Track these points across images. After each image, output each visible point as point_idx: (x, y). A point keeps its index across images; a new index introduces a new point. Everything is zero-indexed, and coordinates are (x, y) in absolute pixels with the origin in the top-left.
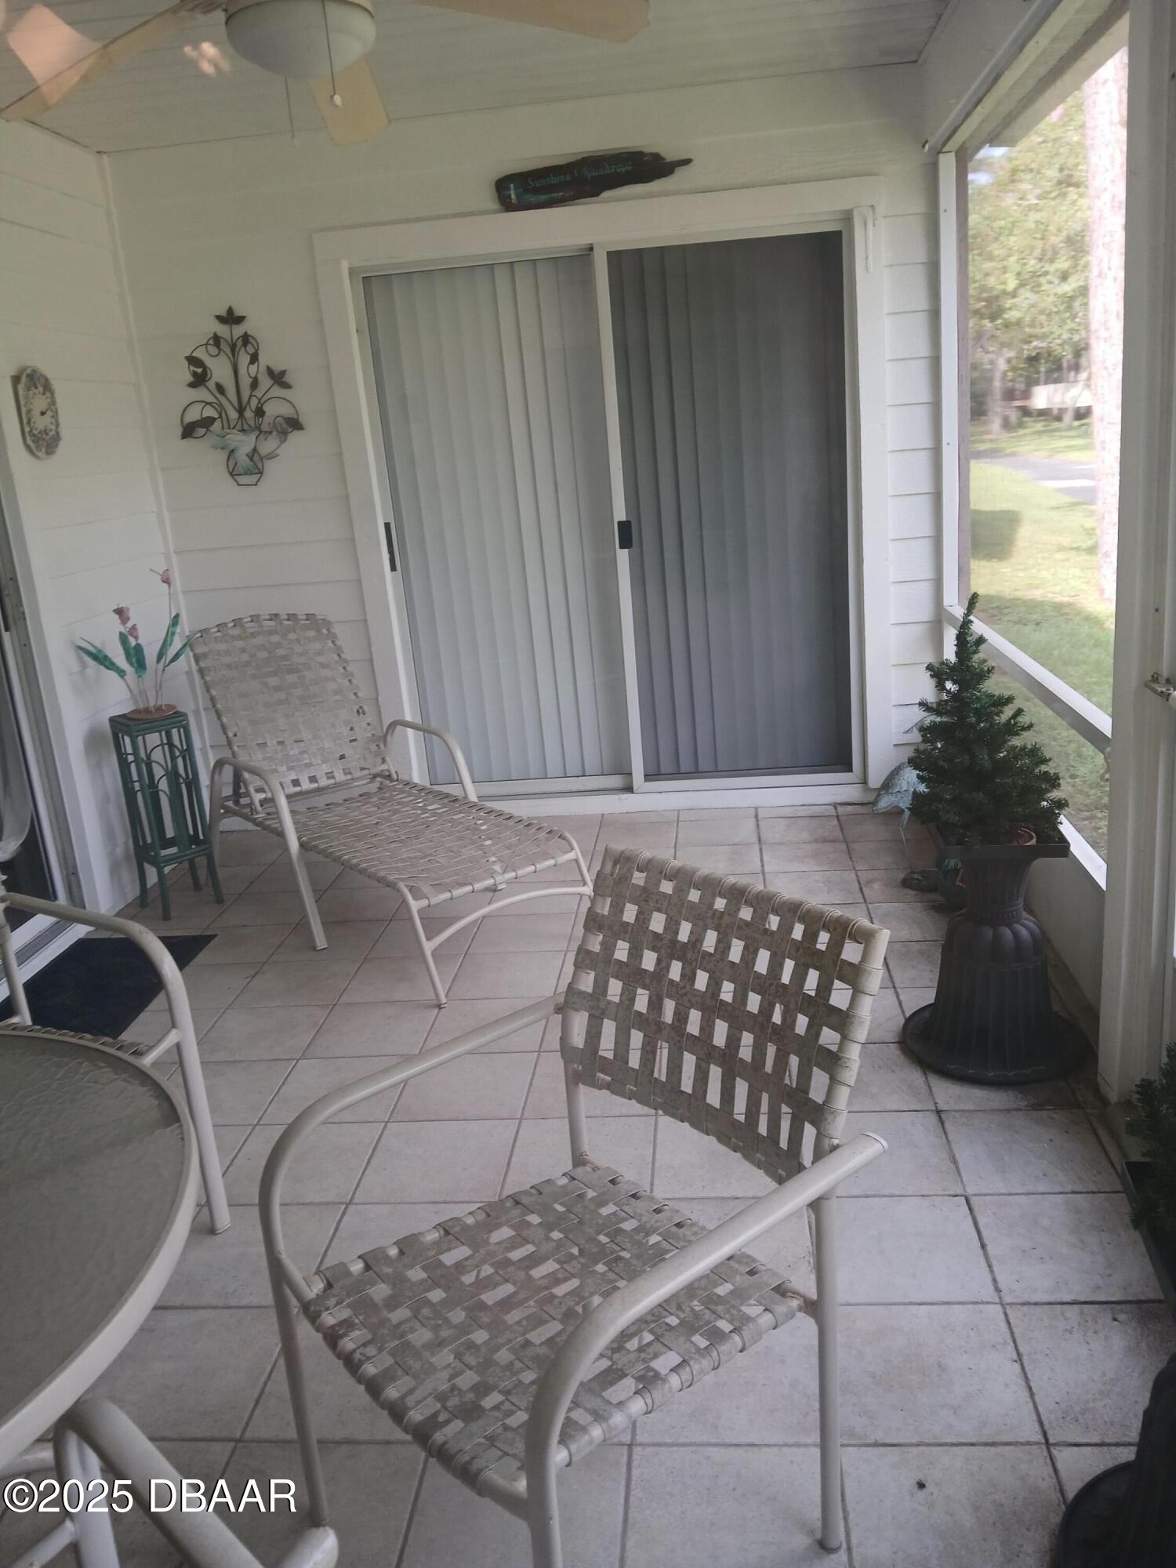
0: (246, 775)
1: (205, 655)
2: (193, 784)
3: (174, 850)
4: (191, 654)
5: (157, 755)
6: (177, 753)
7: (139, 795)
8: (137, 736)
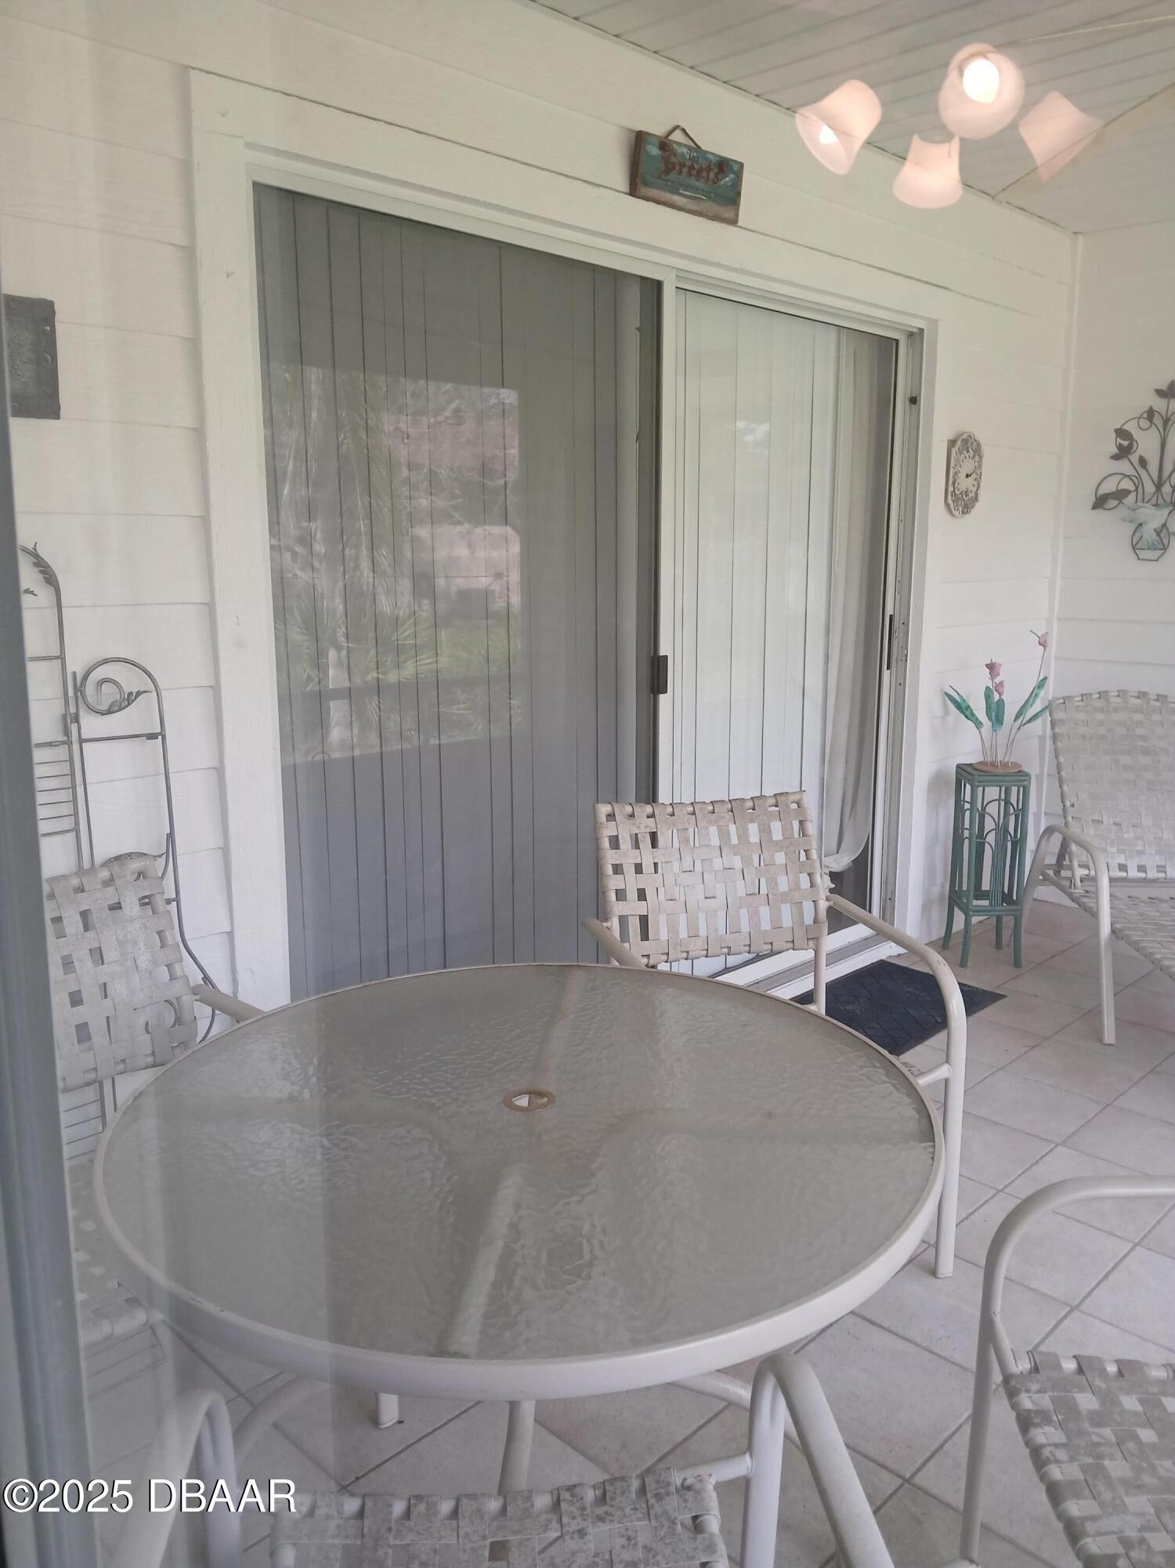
0: (1074, 847)
1: (1062, 721)
2: (1019, 844)
3: (986, 903)
4: (1049, 718)
5: (992, 809)
6: (1012, 811)
7: (966, 842)
8: (978, 787)
